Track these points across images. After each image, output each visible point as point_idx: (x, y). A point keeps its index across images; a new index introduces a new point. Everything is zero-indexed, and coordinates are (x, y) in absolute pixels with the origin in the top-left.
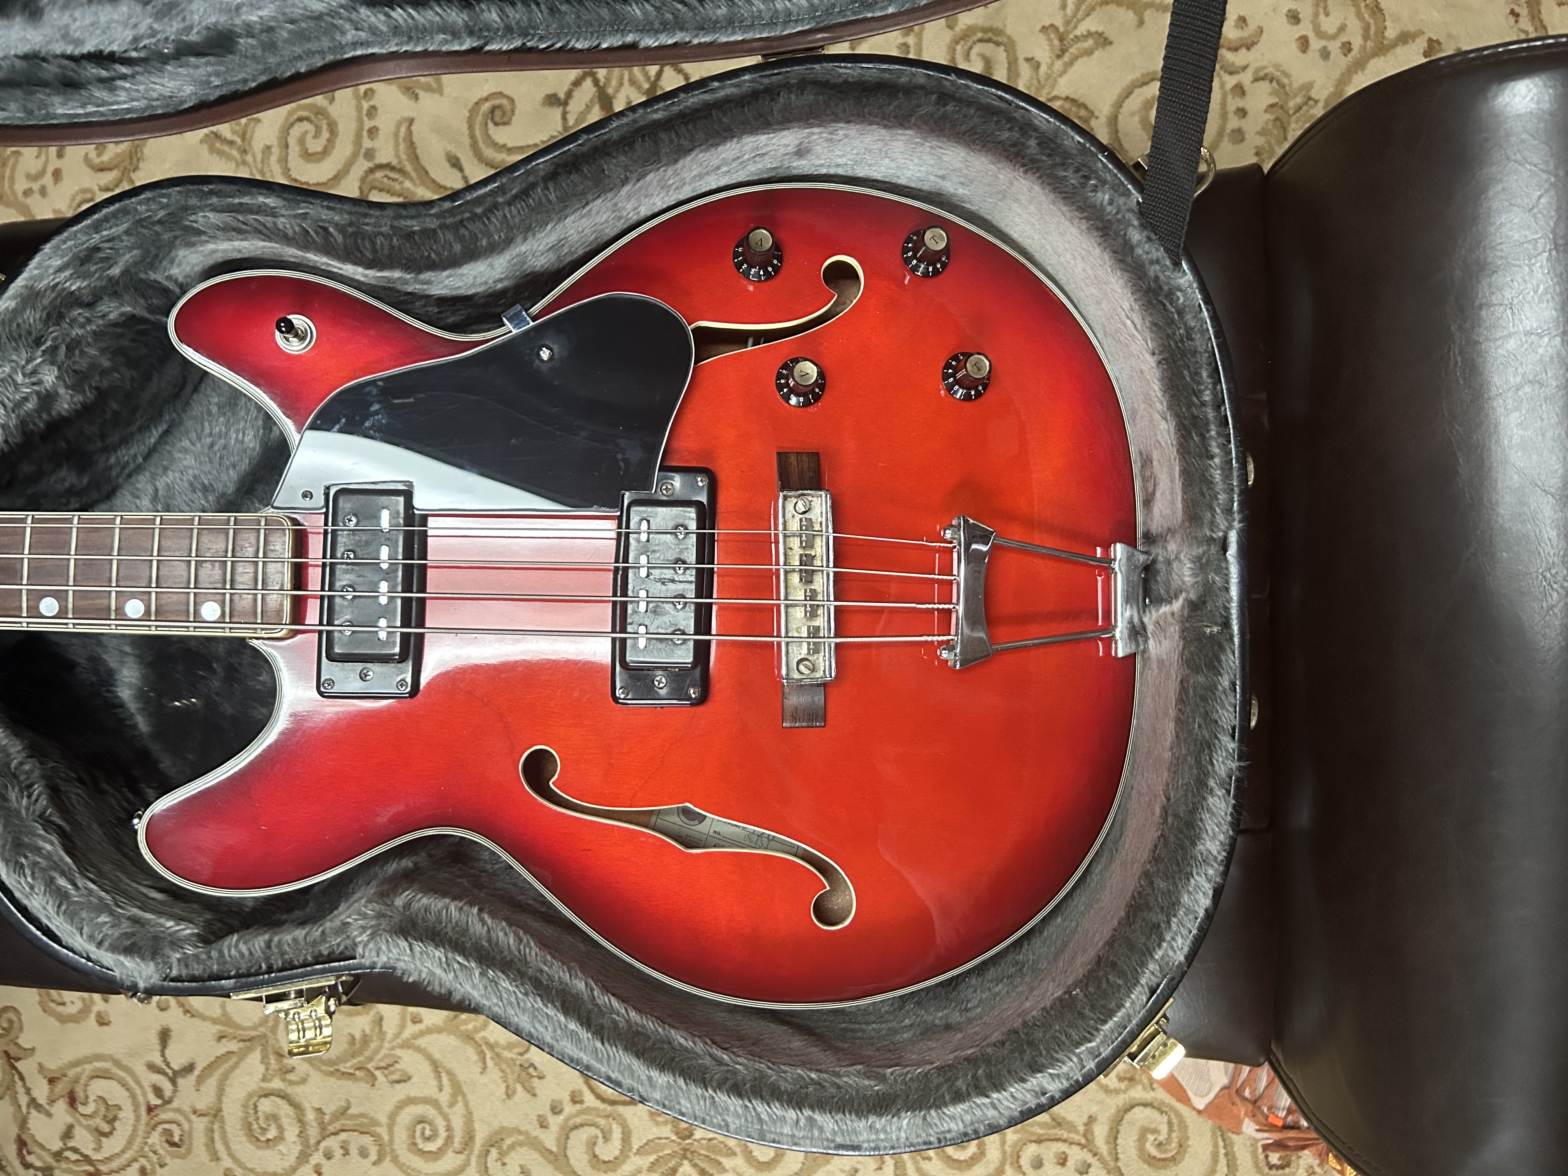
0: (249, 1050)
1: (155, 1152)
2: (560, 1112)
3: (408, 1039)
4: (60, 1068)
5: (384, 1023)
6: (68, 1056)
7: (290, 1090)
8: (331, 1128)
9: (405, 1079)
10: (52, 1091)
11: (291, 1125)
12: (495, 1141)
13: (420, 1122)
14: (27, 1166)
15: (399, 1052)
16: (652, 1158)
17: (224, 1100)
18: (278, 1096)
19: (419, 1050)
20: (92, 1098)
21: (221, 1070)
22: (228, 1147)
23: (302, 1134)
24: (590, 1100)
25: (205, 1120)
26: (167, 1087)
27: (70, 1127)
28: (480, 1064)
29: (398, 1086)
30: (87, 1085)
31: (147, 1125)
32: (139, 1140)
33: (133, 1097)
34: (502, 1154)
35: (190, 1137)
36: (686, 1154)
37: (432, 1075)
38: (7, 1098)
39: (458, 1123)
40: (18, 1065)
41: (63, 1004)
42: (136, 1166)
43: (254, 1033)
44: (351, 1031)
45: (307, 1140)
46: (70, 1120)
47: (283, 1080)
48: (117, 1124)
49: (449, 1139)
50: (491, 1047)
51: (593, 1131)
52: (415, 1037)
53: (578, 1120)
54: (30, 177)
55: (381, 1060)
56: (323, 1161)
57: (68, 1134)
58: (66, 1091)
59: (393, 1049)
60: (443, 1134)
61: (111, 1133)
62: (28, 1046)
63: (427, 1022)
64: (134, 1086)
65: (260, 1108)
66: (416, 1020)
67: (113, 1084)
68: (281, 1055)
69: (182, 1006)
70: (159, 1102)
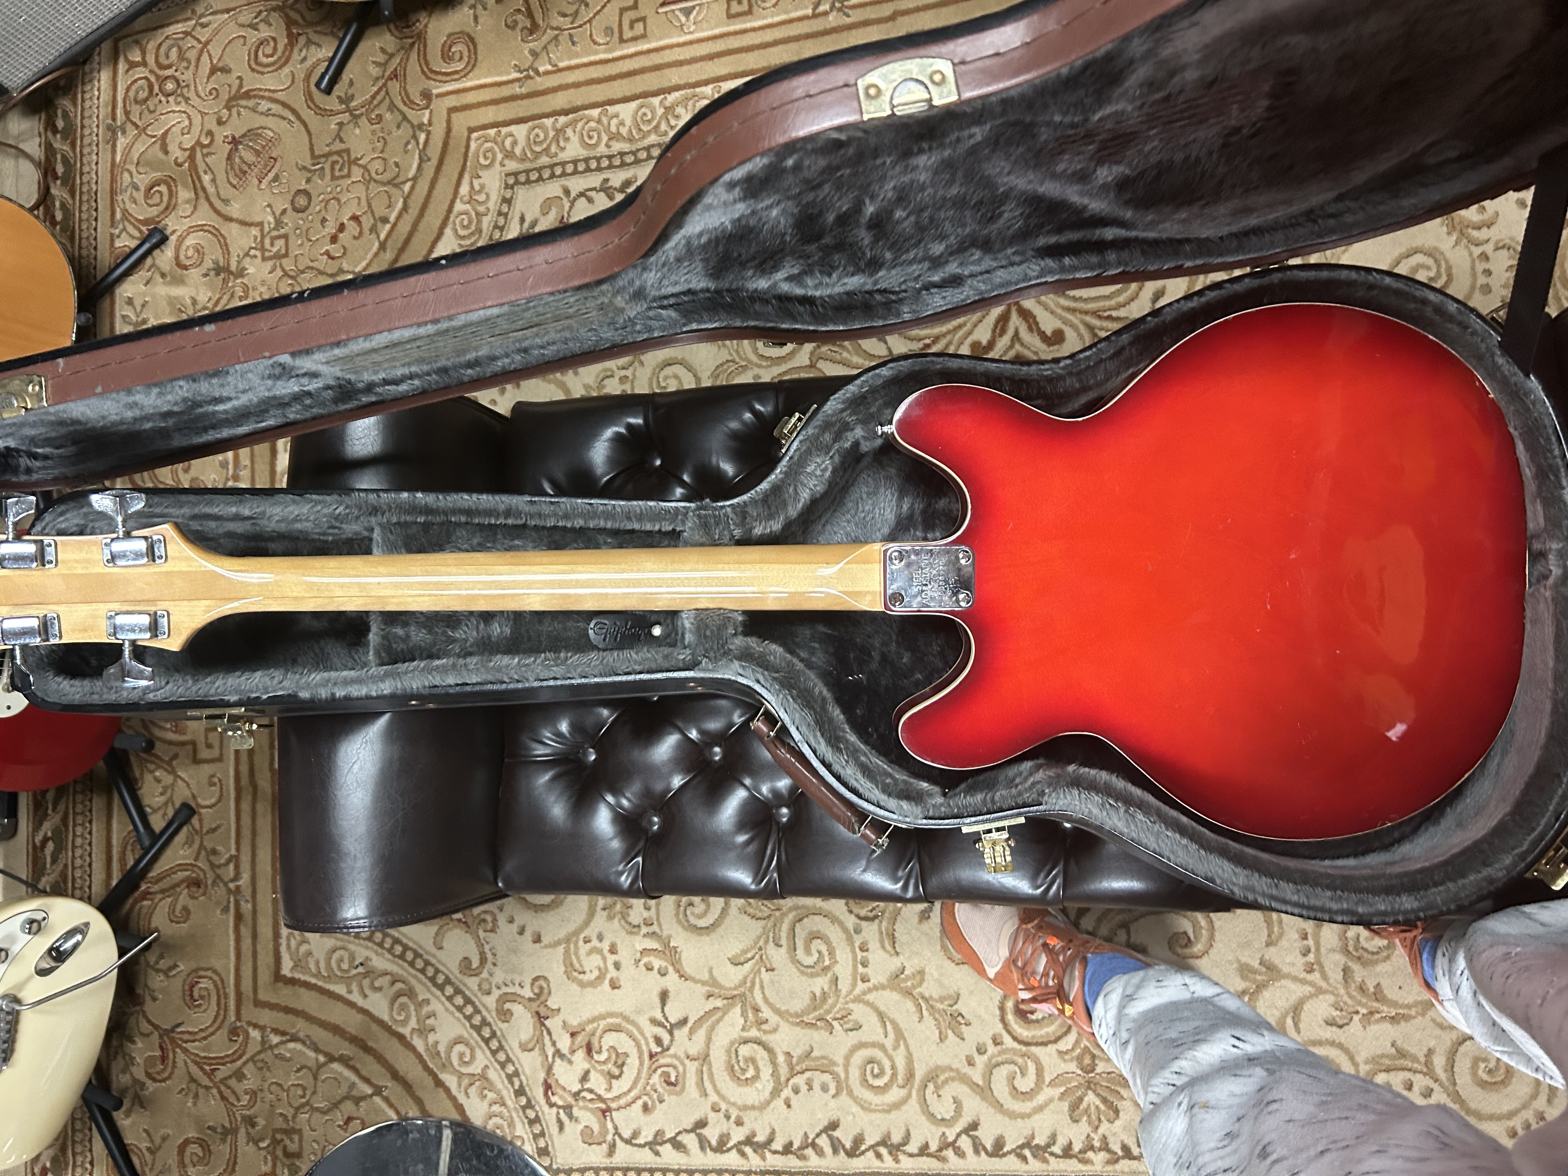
0: (732, 1005)
1: (655, 1091)
2: (985, 1052)
3: (859, 996)
4: (580, 1024)
5: (839, 982)
6: (586, 1015)
7: (764, 1038)
8: (798, 1068)
9: (858, 1027)
10: (573, 1043)
11: (765, 1066)
12: (932, 1077)
13: (869, 1063)
14: (551, 1105)
15: (851, 1006)
16: (1062, 1089)
17: (711, 1046)
18: (755, 1043)
19: (867, 1003)
20: (605, 1048)
21: (709, 1023)
22: (715, 1086)
23: (775, 1074)
24: (1008, 1041)
25: (696, 1063)
26: (666, 1038)
27: (587, 1073)
28: (918, 1015)
29: (851, 1034)
30: (601, 1038)
31: (649, 1068)
32: (642, 1081)
33: (638, 1046)
34: (937, 1088)
35: (684, 1078)
36: (1090, 1085)
37: (879, 1024)
38: (537, 1049)
39: (901, 1063)
40: (547, 1022)
41: (584, 973)
42: (640, 1103)
43: (736, 993)
44: (814, 990)
45: (779, 1078)
46: (586, 1066)
47: (759, 1030)
48: (625, 1068)
49: (894, 1075)
50: (926, 1000)
51: (1012, 1067)
52: (864, 993)
53: (1000, 1059)
55: (837, 1012)
56: (792, 1095)
57: (585, 1078)
58: (584, 1043)
59: (846, 1003)
60: (889, 1072)
61: (620, 1076)
62: (555, 1007)
63: (874, 981)
64: (639, 1037)
65: (740, 1053)
66: (865, 979)
67: (623, 1036)
68: (757, 1010)
69: (678, 971)
70: (659, 1050)
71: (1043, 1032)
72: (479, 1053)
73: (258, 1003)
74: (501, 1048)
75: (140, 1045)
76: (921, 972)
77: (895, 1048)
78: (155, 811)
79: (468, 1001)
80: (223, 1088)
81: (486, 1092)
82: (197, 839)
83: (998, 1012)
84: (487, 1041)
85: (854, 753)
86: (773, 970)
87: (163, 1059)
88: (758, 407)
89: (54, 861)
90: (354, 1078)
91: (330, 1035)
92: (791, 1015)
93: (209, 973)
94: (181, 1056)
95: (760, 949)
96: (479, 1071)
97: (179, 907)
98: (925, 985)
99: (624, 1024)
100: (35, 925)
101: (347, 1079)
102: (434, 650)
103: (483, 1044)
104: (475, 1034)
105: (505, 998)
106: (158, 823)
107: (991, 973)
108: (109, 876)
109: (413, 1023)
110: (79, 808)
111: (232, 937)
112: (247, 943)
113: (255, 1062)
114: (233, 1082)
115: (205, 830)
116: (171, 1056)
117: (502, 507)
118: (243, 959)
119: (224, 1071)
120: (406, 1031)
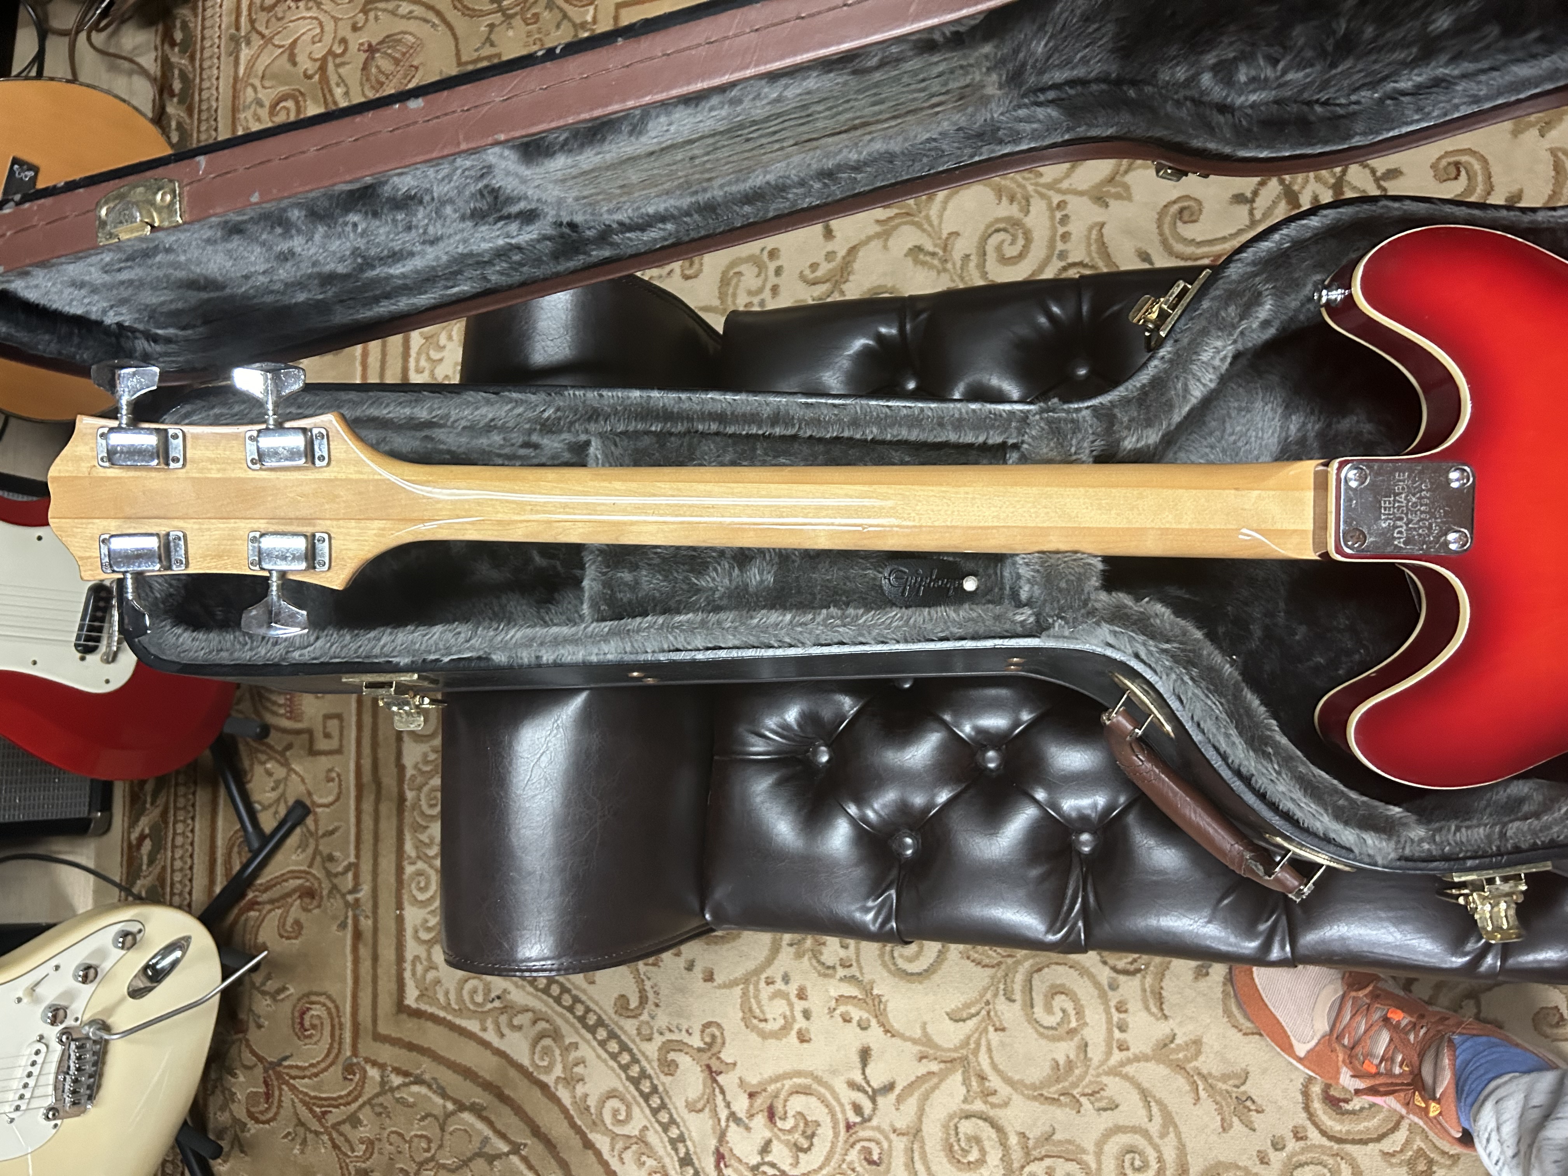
0: (951, 1071)
1: (853, 1170)
2: (1283, 1148)
3: (1115, 1067)
4: (760, 1083)
5: (1089, 1049)
6: (768, 1072)
7: (992, 1113)
8: (1035, 1153)
9: (1113, 1107)
10: (751, 1106)
11: (993, 1147)
13: (1128, 1152)
15: (1105, 1079)
17: (924, 1120)
18: (980, 1118)
19: (1126, 1077)
20: (791, 1113)
21: (922, 1090)
22: (927, 1167)
23: (1006, 1158)
24: (1314, 1135)
25: (904, 1139)
26: (867, 1106)
27: (768, 1143)
28: (1193, 1095)
29: (1104, 1114)
30: (786, 1101)
31: (846, 1142)
32: (837, 1157)
33: (833, 1115)
35: (890, 1156)
37: (1141, 1104)
38: (707, 1110)
39: (1170, 1155)
40: (720, 1079)
41: (766, 1020)
43: (956, 1055)
44: (1056, 1057)
45: (1011, 1165)
46: (768, 1134)
47: (985, 1102)
48: (815, 1140)
50: (1204, 1077)
51: (1320, 1169)
52: (1122, 1064)
53: (1303, 1158)
54: (750, 293)
55: (1087, 1086)
57: (765, 1149)
58: (765, 1106)
59: (1098, 1075)
60: (1154, 1166)
61: (809, 1149)
62: (730, 1060)
63: (1134, 1050)
64: (834, 1103)
65: (961, 1130)
66: (1123, 1047)
67: (813, 1100)
68: (982, 1078)
69: (882, 1025)
70: (858, 1119)
71: (1361, 1127)
72: (636, 1110)
73: (377, 1037)
74: (663, 1106)
75: (242, 1079)
76: (1197, 1043)
77: (1163, 1136)
78: (265, 808)
79: (624, 1047)
80: (335, 1135)
81: (644, 1158)
82: (312, 842)
83: (1300, 1098)
84: (646, 1097)
85: (1287, 761)
86: (1003, 1030)
87: (268, 1096)
88: (1056, 309)
89: (151, 862)
90: (487, 1132)
91: (460, 1079)
92: (1026, 1086)
93: (322, 999)
94: (288, 1095)
95: (988, 1003)
96: (636, 1132)
97: (290, 920)
98: (1202, 1058)
99: (815, 1086)
100: (130, 938)
101: (479, 1132)
102: (672, 604)
103: (641, 1100)
104: (632, 1088)
105: (668, 1047)
106: (268, 822)
107: (1301, 1050)
108: (212, 882)
109: (558, 1071)
110: (181, 802)
111: (349, 958)
112: (366, 965)
113: (373, 1107)
114: (346, 1128)
115: (320, 832)
116: (277, 1093)
117: (766, 412)
118: (362, 984)
119: (336, 1115)
120: (549, 1079)
